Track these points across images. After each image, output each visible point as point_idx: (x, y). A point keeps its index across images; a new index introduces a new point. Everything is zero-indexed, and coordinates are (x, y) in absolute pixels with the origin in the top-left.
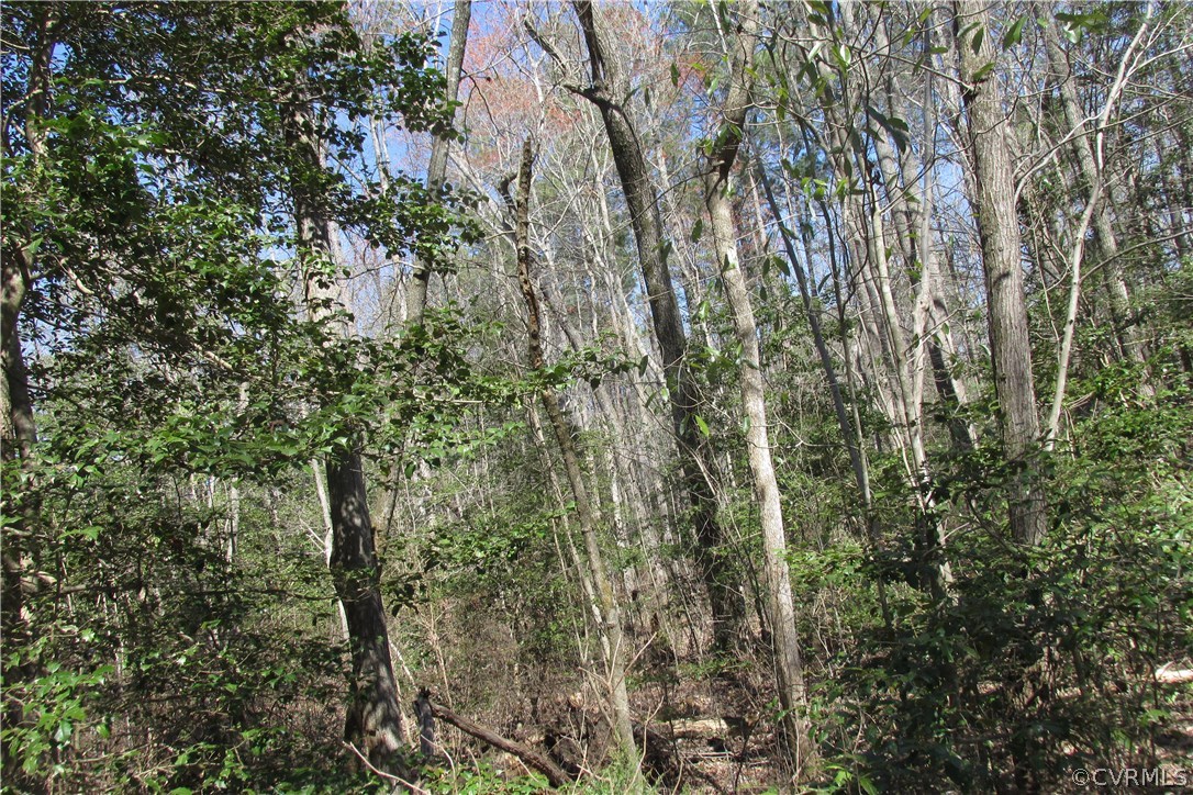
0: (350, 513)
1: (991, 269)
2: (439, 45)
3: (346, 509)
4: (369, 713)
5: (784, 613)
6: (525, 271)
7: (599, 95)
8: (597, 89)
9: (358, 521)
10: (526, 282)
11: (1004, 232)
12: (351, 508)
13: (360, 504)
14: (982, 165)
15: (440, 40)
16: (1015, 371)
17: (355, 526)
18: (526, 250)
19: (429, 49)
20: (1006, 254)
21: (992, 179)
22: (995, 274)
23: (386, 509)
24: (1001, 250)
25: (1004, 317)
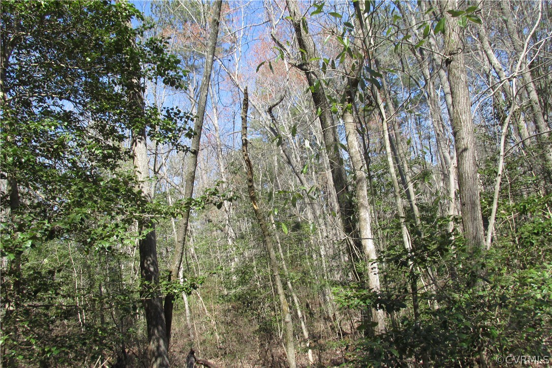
0: (148, 265)
1: (458, 148)
2: (168, 43)
3: (147, 263)
4: (154, 362)
5: (379, 317)
6: (245, 150)
7: (305, 67)
8: (304, 64)
9: (152, 269)
10: (246, 155)
11: (464, 129)
12: (149, 262)
13: (153, 261)
14: (454, 96)
15: (168, 41)
16: (470, 200)
17: (151, 272)
18: (246, 140)
19: (164, 45)
20: (465, 140)
21: (459, 103)
22: (460, 150)
23: (177, 263)
24: (463, 139)
25: (464, 173)
